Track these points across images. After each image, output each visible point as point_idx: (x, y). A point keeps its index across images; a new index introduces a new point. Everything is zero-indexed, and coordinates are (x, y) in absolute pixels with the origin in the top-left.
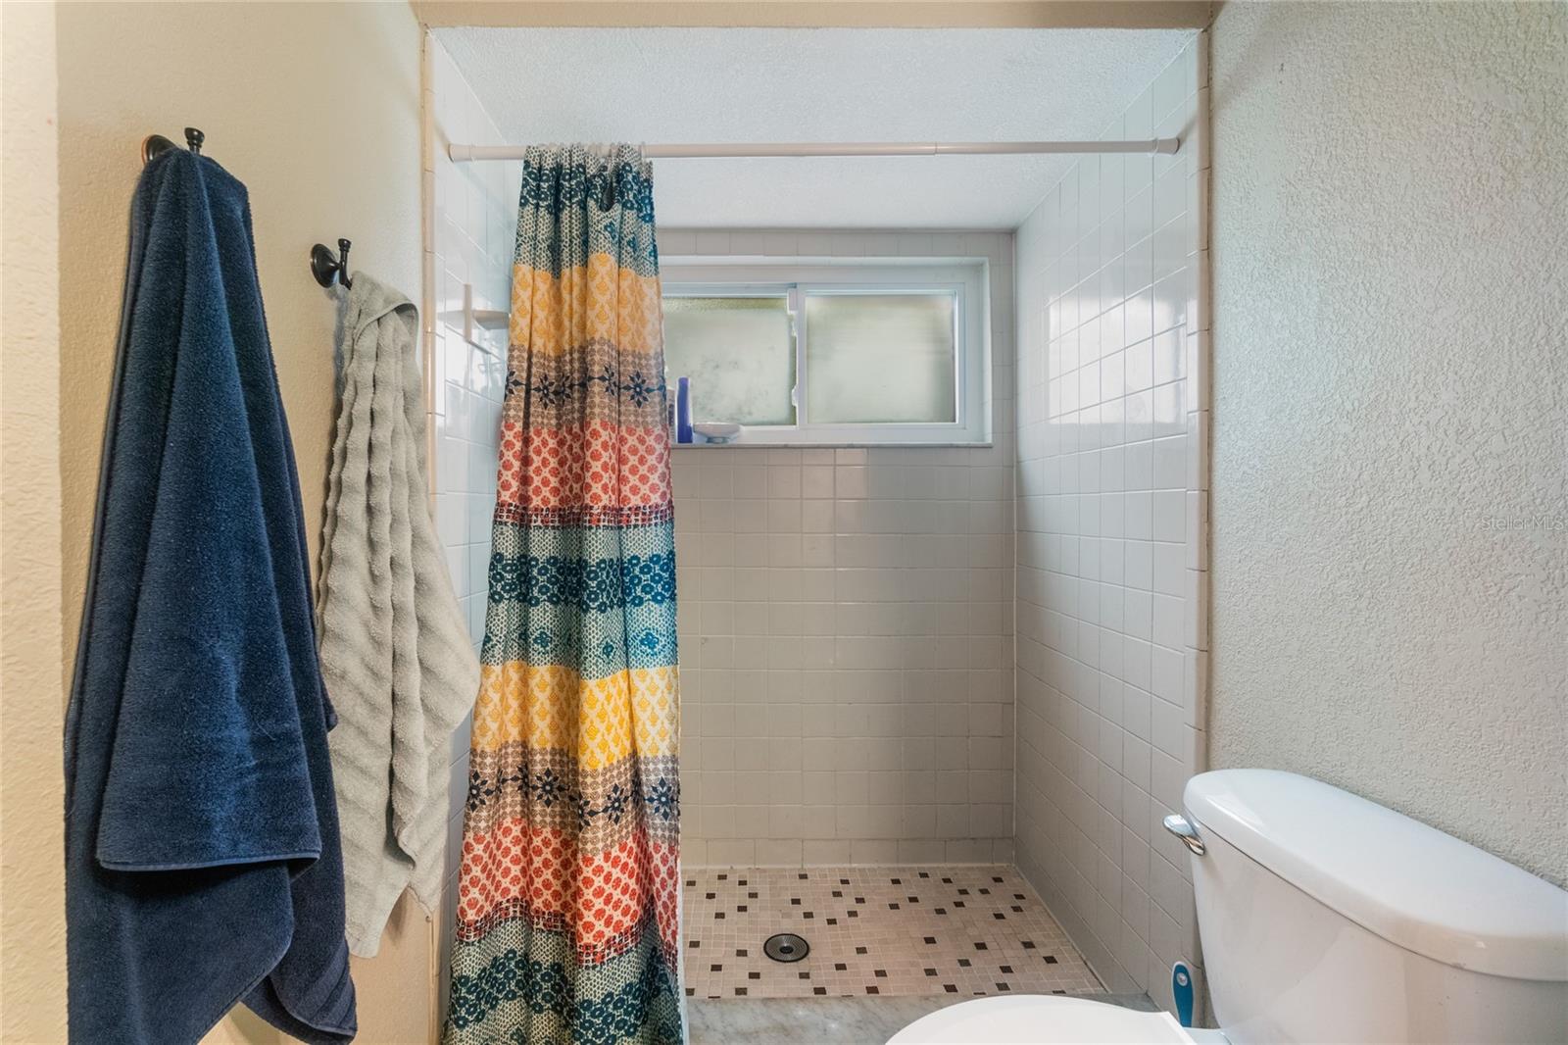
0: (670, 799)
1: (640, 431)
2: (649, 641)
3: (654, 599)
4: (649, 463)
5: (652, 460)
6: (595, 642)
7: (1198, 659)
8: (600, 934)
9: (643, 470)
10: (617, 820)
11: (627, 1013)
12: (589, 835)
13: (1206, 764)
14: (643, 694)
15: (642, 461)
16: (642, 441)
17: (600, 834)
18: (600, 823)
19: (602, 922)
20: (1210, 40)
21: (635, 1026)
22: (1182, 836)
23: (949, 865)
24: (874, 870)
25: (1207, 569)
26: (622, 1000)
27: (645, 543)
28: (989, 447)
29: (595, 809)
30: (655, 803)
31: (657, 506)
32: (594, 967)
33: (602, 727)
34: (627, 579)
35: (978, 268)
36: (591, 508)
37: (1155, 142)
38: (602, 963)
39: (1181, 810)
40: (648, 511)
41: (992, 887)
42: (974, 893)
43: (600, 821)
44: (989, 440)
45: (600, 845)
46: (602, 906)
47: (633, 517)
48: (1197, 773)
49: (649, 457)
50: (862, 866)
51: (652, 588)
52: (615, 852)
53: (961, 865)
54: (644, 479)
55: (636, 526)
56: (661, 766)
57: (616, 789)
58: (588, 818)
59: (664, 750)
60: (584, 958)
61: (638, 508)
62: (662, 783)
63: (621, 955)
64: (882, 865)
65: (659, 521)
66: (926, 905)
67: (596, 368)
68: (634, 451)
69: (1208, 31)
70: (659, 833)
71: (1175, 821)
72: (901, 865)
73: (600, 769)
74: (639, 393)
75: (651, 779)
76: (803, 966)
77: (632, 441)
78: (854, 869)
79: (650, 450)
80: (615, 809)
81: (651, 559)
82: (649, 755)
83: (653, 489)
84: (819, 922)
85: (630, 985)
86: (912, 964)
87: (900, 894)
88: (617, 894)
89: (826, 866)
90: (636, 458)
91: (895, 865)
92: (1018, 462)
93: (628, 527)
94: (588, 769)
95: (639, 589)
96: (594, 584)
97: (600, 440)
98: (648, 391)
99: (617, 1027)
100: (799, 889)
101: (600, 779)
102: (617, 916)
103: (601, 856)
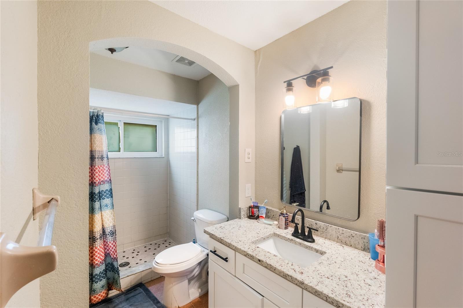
0: (113, 233)
1: (103, 166)
2: (107, 206)
3: (107, 198)
4: (104, 172)
5: (105, 171)
6: (97, 208)
7: (197, 196)
8: (99, 261)
9: (103, 173)
10: (101, 240)
11: (104, 275)
12: (97, 243)
13: (197, 210)
14: (105, 216)
15: (103, 172)
16: (103, 168)
17: (99, 243)
18: (99, 241)
19: (99, 259)
20: (198, 107)
21: (105, 277)
22: (193, 220)
23: (156, 241)
24: (140, 246)
25: (198, 183)
26: (103, 273)
27: (105, 187)
28: (163, 157)
29: (98, 238)
30: (110, 235)
31: (106, 180)
32: (98, 267)
33: (99, 223)
34: (101, 195)
35: (161, 121)
36: (96, 183)
37: (191, 119)
38: (99, 266)
39: (193, 217)
40: (104, 181)
41: (165, 243)
42: (161, 244)
43: (99, 240)
44: (163, 156)
45: (99, 245)
46: (99, 256)
47: (101, 183)
48: (196, 211)
49: (104, 171)
50: (137, 246)
51: (106, 196)
52: (101, 246)
53: (158, 241)
54: (104, 175)
55: (102, 184)
56: (110, 228)
57: (101, 234)
58: (96, 240)
59: (111, 225)
60: (96, 266)
61: (103, 181)
62: (111, 231)
63: (102, 264)
64: (142, 245)
65: (107, 183)
66: (152, 249)
67: (96, 156)
68: (102, 170)
69: (198, 106)
70: (110, 240)
71: (193, 218)
72: (146, 244)
73: (99, 231)
74: (102, 159)
75: (108, 231)
76: (129, 266)
77: (101, 168)
78: (136, 247)
79: (105, 169)
80: (101, 238)
81: (106, 190)
82: (108, 226)
83: (105, 177)
84: (130, 258)
85: (104, 270)
86: (152, 258)
87: (147, 249)
88: (101, 253)
89: (129, 249)
90: (102, 171)
91: (145, 244)
92: (169, 160)
93: (101, 185)
94: (96, 231)
95: (104, 196)
96: (97, 197)
97: (98, 170)
98: (104, 158)
99: (102, 278)
100: (124, 254)
101: (98, 233)
102: (101, 257)
103: (99, 247)
